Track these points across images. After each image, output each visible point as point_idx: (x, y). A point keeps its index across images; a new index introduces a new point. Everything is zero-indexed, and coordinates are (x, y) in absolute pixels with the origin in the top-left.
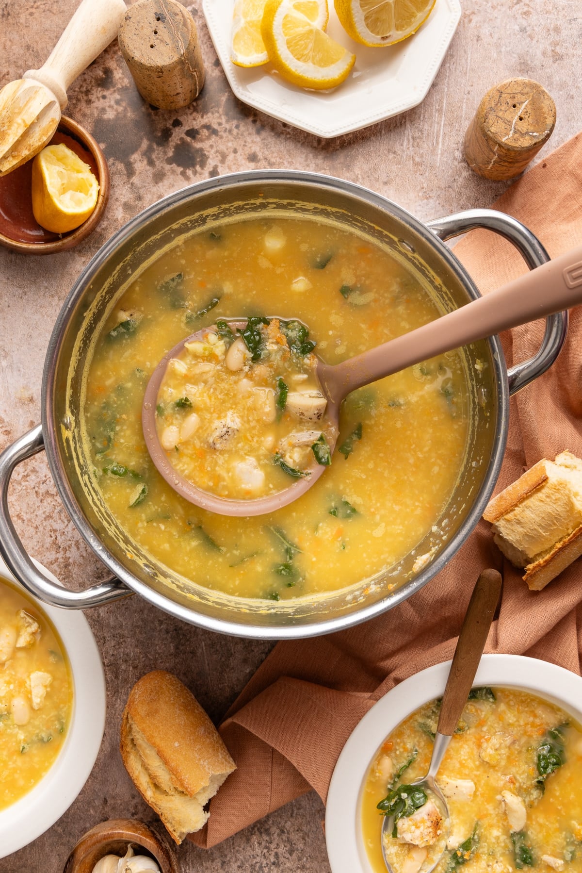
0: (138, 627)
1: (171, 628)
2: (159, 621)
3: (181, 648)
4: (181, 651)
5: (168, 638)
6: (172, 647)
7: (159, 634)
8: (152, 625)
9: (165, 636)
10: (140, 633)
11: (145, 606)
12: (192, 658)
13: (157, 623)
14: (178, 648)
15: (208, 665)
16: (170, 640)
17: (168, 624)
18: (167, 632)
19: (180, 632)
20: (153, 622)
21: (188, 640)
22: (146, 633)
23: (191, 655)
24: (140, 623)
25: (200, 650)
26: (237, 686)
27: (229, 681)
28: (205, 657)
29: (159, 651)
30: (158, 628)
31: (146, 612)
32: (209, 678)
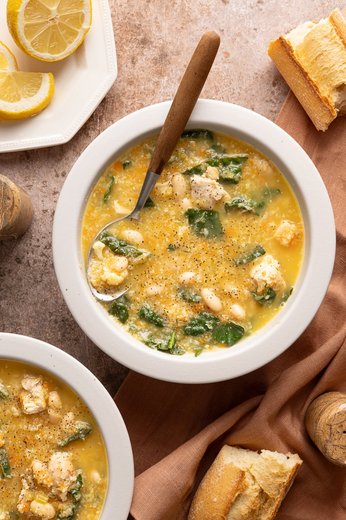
0: (32, 317)
1: (59, 319)
2: (50, 313)
3: (67, 336)
4: (67, 339)
5: (56, 327)
6: (59, 335)
7: (49, 324)
8: (43, 316)
9: (54, 326)
10: (34, 322)
11: (38, 300)
12: (76, 344)
13: (47, 315)
14: (64, 336)
15: (89, 350)
16: (58, 329)
17: (57, 316)
18: (56, 323)
19: (66, 322)
20: (44, 314)
21: (73, 330)
22: (38, 322)
23: (75, 342)
24: (34, 314)
25: (82, 338)
26: (112, 368)
27: (105, 364)
28: (87, 344)
29: (49, 338)
30: (49, 319)
31: (39, 305)
32: (89, 361)
